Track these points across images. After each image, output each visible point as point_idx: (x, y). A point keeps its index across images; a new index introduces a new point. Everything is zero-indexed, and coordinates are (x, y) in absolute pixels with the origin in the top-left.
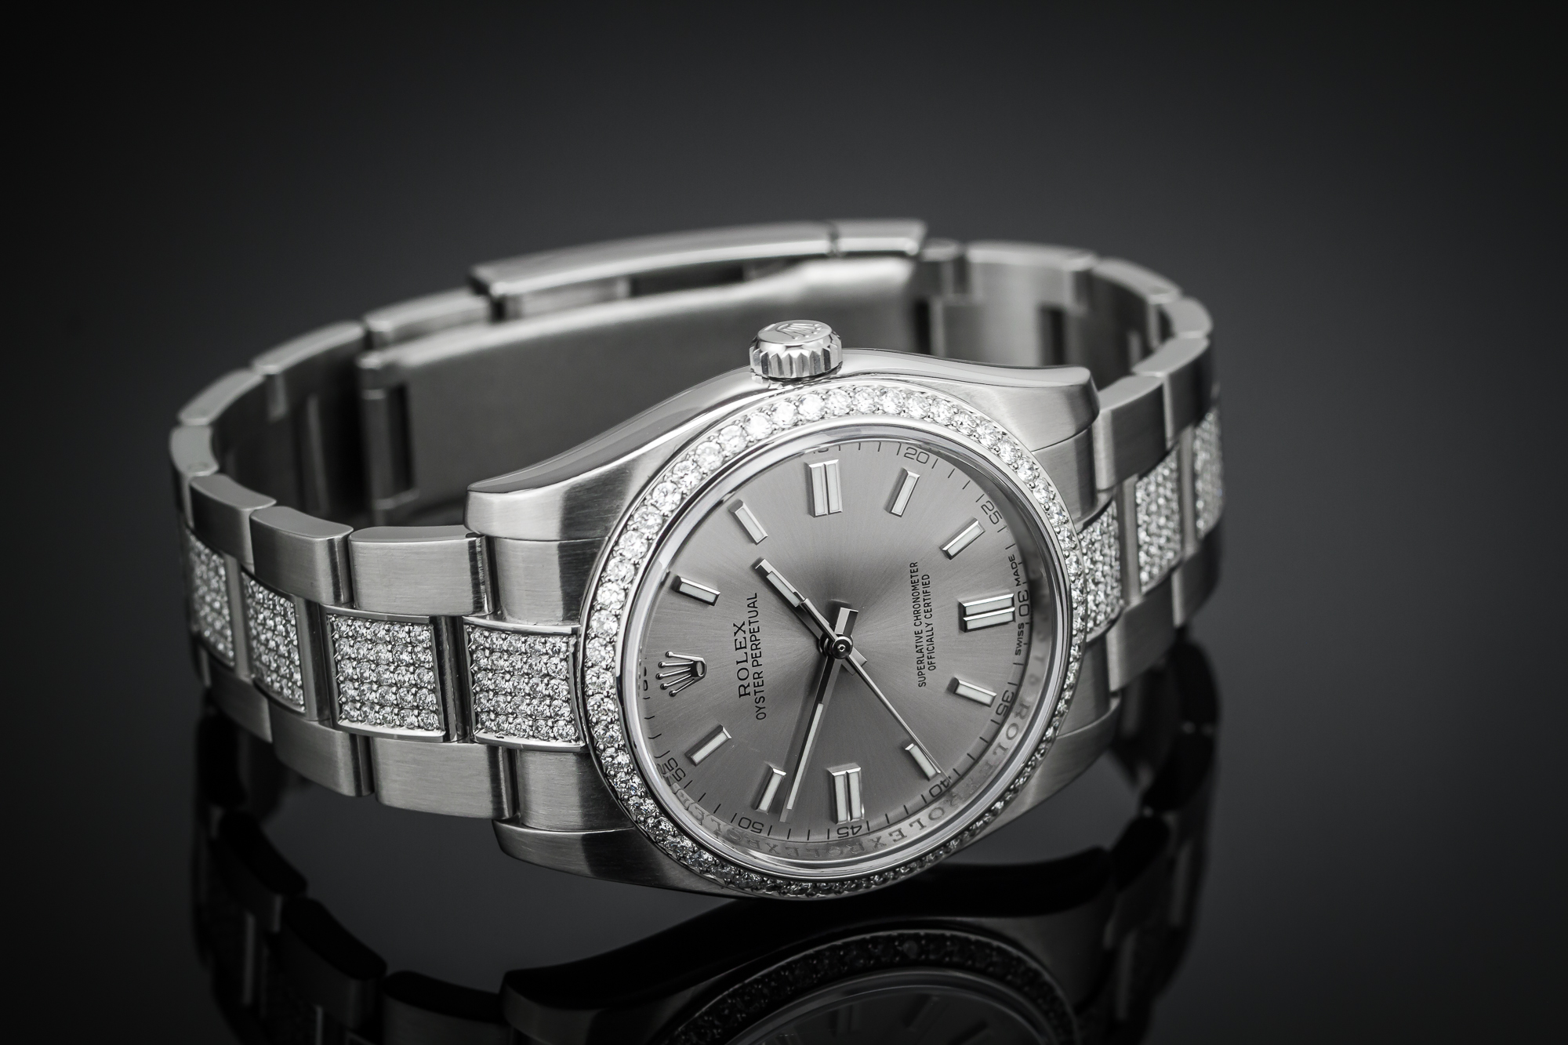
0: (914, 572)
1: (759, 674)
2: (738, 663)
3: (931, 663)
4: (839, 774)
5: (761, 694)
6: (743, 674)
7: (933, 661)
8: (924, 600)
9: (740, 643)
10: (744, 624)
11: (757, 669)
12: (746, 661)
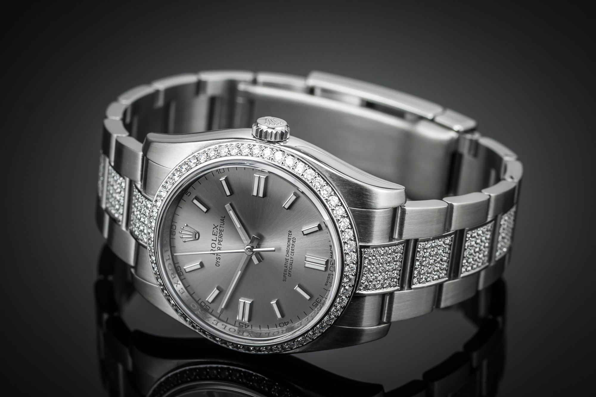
0: (290, 234)
1: (220, 248)
2: (212, 240)
3: (290, 274)
4: (242, 300)
5: (219, 256)
6: (214, 245)
7: (291, 273)
8: (292, 247)
9: (215, 233)
10: (218, 226)
11: (220, 246)
12: (216, 241)
